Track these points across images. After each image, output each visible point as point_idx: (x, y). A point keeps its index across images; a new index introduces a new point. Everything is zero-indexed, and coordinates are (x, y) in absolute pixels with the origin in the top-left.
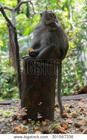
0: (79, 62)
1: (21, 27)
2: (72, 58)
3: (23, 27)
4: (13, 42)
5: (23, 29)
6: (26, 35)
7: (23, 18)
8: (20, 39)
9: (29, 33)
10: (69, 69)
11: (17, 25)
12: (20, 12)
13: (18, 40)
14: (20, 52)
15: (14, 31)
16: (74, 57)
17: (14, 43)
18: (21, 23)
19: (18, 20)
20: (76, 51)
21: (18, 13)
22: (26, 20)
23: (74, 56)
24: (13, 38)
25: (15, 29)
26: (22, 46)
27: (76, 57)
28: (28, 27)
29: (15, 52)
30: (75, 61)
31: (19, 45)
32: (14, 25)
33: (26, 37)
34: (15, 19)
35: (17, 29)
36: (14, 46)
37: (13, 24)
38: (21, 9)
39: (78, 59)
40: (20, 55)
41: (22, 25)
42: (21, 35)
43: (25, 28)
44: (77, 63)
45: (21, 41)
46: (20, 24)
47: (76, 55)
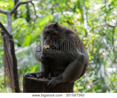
0: (97, 79)
1: (19, 36)
2: (89, 73)
3: (22, 35)
4: (9, 55)
5: (21, 38)
6: (26, 46)
7: (21, 23)
8: (18, 50)
9: (31, 43)
10: (85, 88)
11: (14, 33)
12: (18, 16)
13: (16, 53)
14: (18, 68)
15: (9, 39)
16: (91, 72)
17: (11, 56)
18: (20, 30)
19: (16, 26)
20: (93, 64)
21: (16, 18)
22: (27, 26)
23: (91, 70)
24: (9, 49)
25: (11, 37)
26: (21, 60)
27: (94, 72)
28: (29, 34)
29: (11, 67)
30: (93, 77)
31: (18, 58)
32: (10, 33)
33: (26, 48)
34: (11, 25)
35: (14, 37)
36: (10, 59)
37: (9, 31)
38: (19, 13)
39: (96, 74)
40: (19, 71)
41: (21, 32)
42: (19, 45)
43: (25, 36)
44: (95, 79)
45: (20, 54)
46: (18, 31)
47: (93, 70)
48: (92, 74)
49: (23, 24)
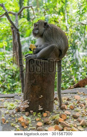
0: (73, 60)
1: (23, 30)
2: (68, 56)
3: (24, 29)
4: (16, 42)
5: (24, 31)
6: (27, 36)
7: (24, 21)
8: (22, 39)
9: (30, 35)
10: (65, 66)
11: (19, 28)
12: (22, 17)
13: (21, 41)
14: (22, 51)
15: (17, 32)
16: (69, 55)
17: (17, 43)
18: (23, 26)
19: (20, 23)
20: (71, 49)
21: (20, 18)
22: (28, 23)
23: (70, 54)
24: (16, 38)
25: (18, 30)
26: (24, 46)
27: (71, 55)
28: (29, 29)
29: (17, 50)
30: (71, 58)
31: (22, 45)
32: (17, 27)
33: (27, 38)
34: (18, 22)
36: (17, 45)
37: (16, 26)
38: (22, 14)
39: (72, 56)
40: (22, 53)
41: (24, 27)
42: (22, 36)
43: (26, 30)
44: (72, 60)
45: (23, 42)
46: (22, 27)
47: (71, 53)
48: (70, 56)
49: (25, 22)
